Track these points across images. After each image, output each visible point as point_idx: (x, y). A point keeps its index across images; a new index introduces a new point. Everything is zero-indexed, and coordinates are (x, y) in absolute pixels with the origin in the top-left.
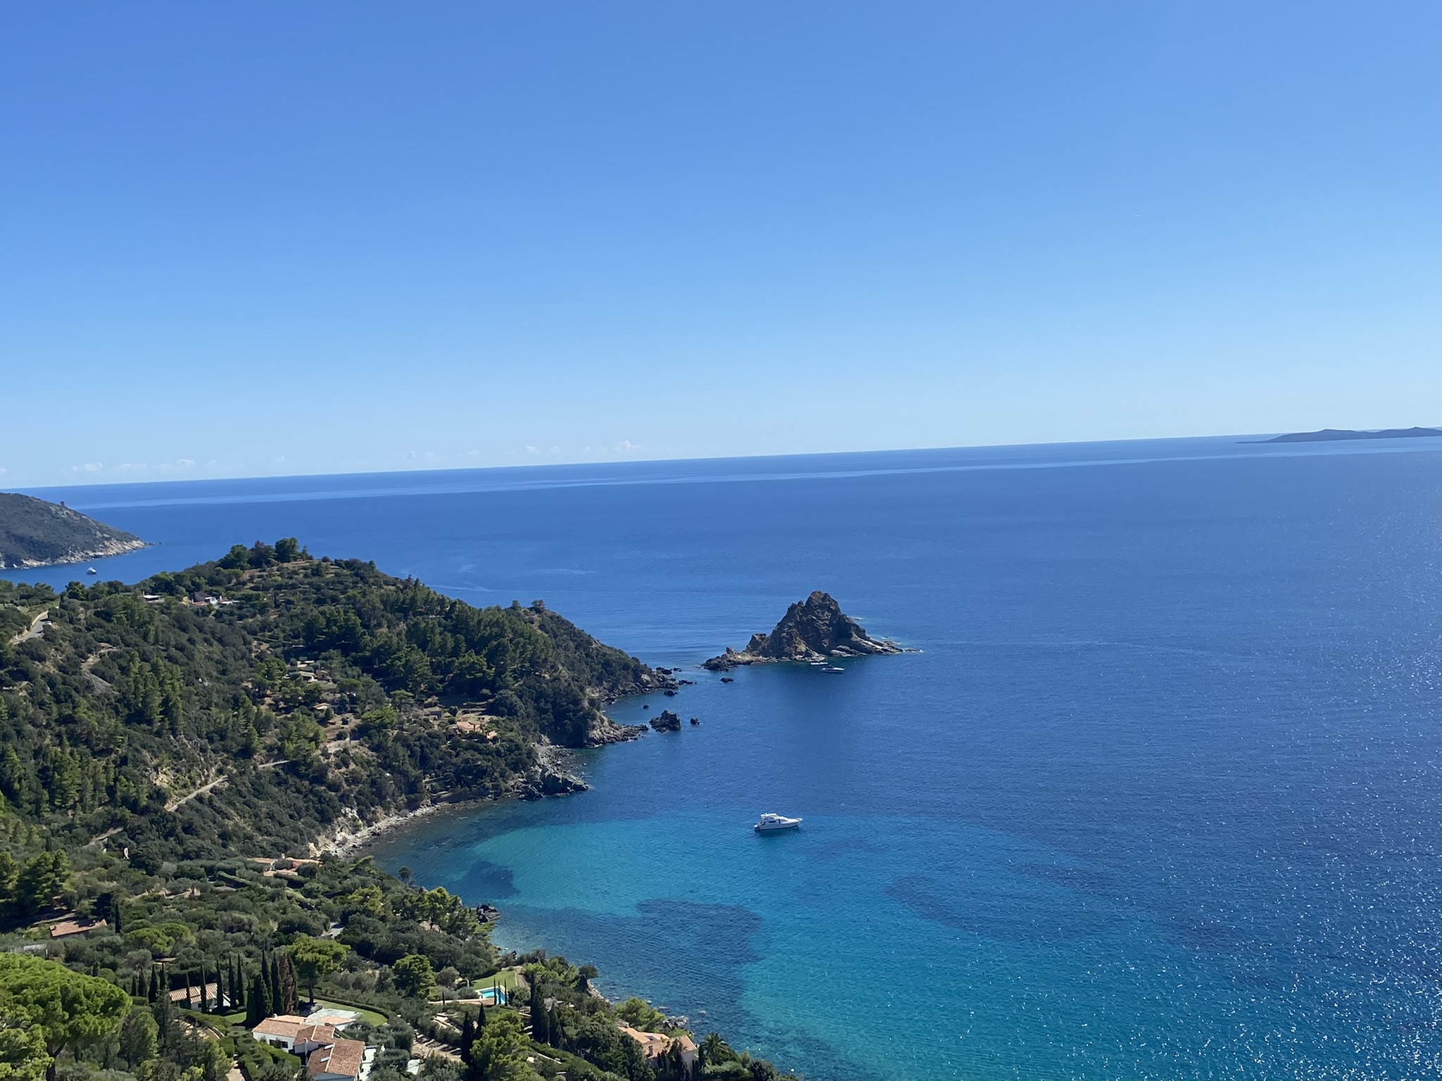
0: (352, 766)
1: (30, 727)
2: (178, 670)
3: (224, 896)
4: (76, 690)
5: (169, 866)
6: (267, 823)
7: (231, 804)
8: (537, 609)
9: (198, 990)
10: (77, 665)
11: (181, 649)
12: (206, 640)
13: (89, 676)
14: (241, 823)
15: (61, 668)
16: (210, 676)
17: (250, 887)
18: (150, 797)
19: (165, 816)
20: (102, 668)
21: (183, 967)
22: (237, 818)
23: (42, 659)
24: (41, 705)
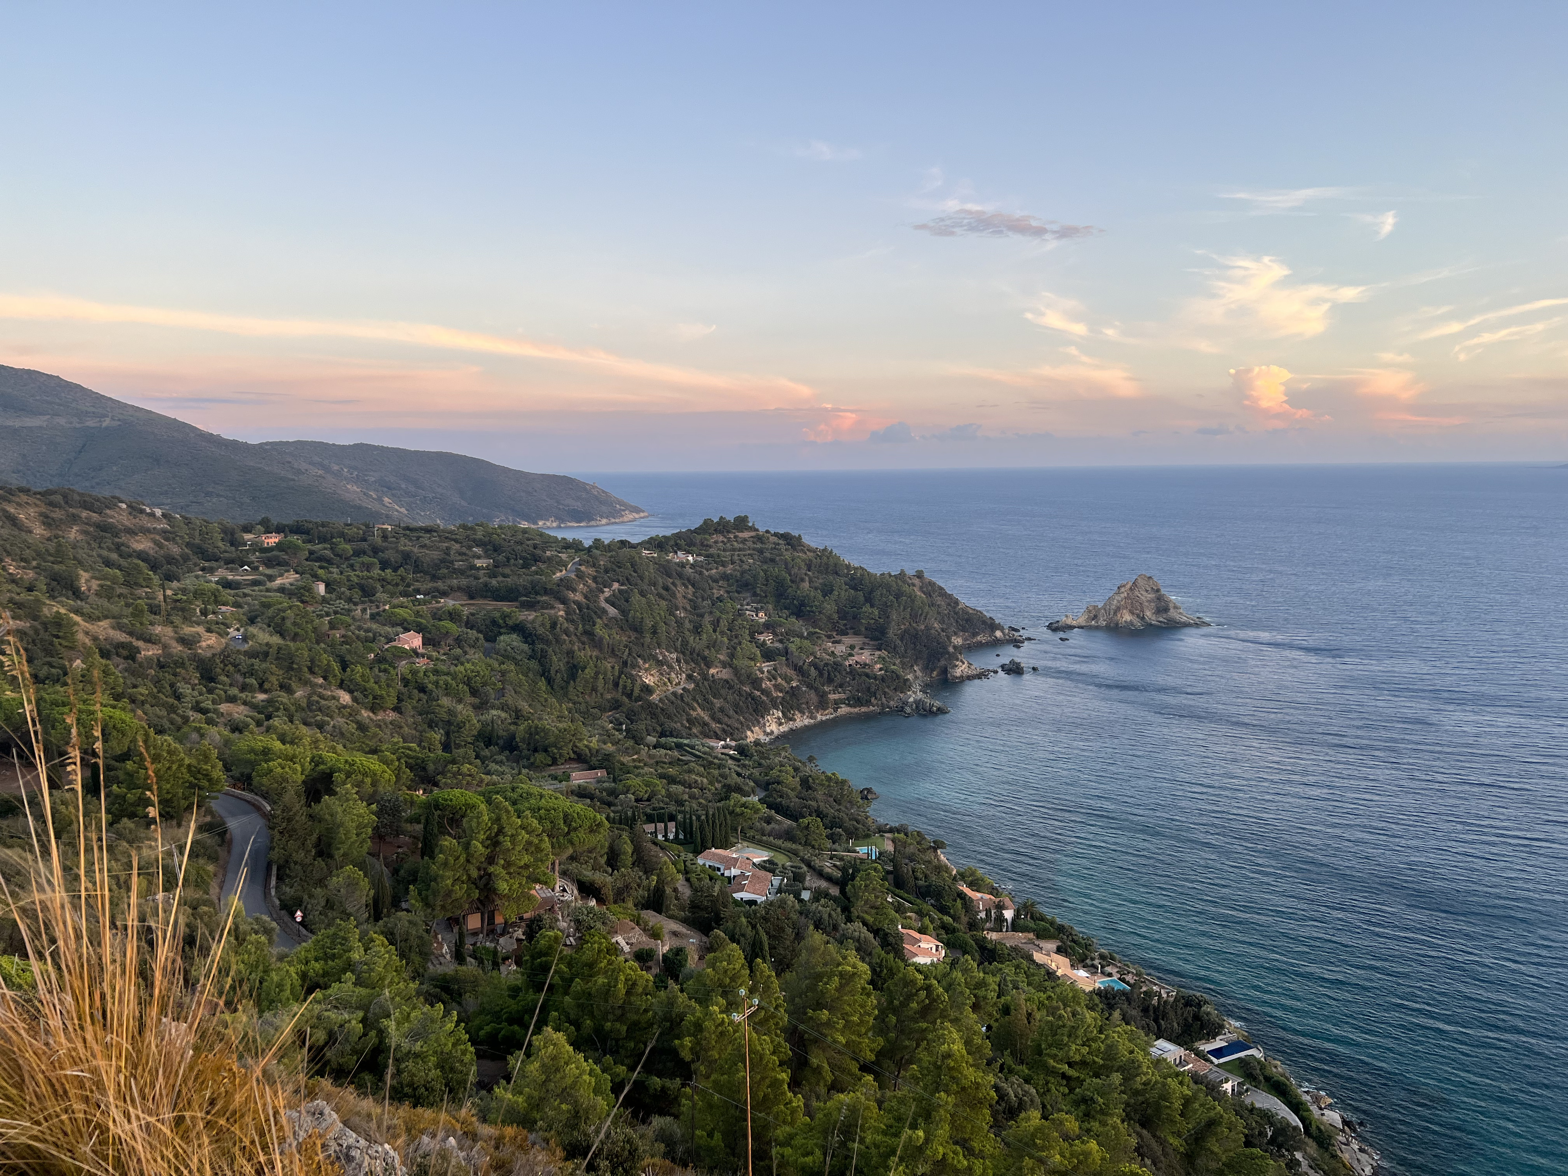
0: (779, 680)
1: (565, 637)
2: (664, 603)
3: (687, 763)
4: (595, 613)
5: (651, 739)
6: (719, 715)
7: (694, 699)
8: (920, 575)
9: (663, 825)
10: (598, 597)
11: (666, 589)
12: (684, 584)
13: (604, 604)
14: (702, 713)
15: (586, 597)
16: (685, 609)
17: (703, 759)
18: (642, 690)
19: (650, 705)
20: (613, 599)
21: (654, 809)
22: (699, 710)
23: (574, 590)
24: (572, 621)
